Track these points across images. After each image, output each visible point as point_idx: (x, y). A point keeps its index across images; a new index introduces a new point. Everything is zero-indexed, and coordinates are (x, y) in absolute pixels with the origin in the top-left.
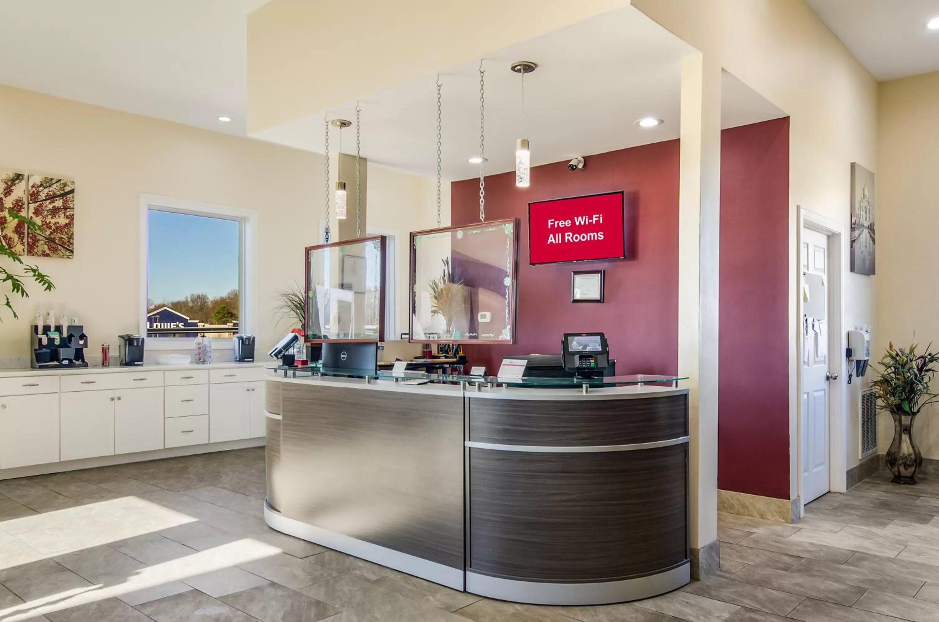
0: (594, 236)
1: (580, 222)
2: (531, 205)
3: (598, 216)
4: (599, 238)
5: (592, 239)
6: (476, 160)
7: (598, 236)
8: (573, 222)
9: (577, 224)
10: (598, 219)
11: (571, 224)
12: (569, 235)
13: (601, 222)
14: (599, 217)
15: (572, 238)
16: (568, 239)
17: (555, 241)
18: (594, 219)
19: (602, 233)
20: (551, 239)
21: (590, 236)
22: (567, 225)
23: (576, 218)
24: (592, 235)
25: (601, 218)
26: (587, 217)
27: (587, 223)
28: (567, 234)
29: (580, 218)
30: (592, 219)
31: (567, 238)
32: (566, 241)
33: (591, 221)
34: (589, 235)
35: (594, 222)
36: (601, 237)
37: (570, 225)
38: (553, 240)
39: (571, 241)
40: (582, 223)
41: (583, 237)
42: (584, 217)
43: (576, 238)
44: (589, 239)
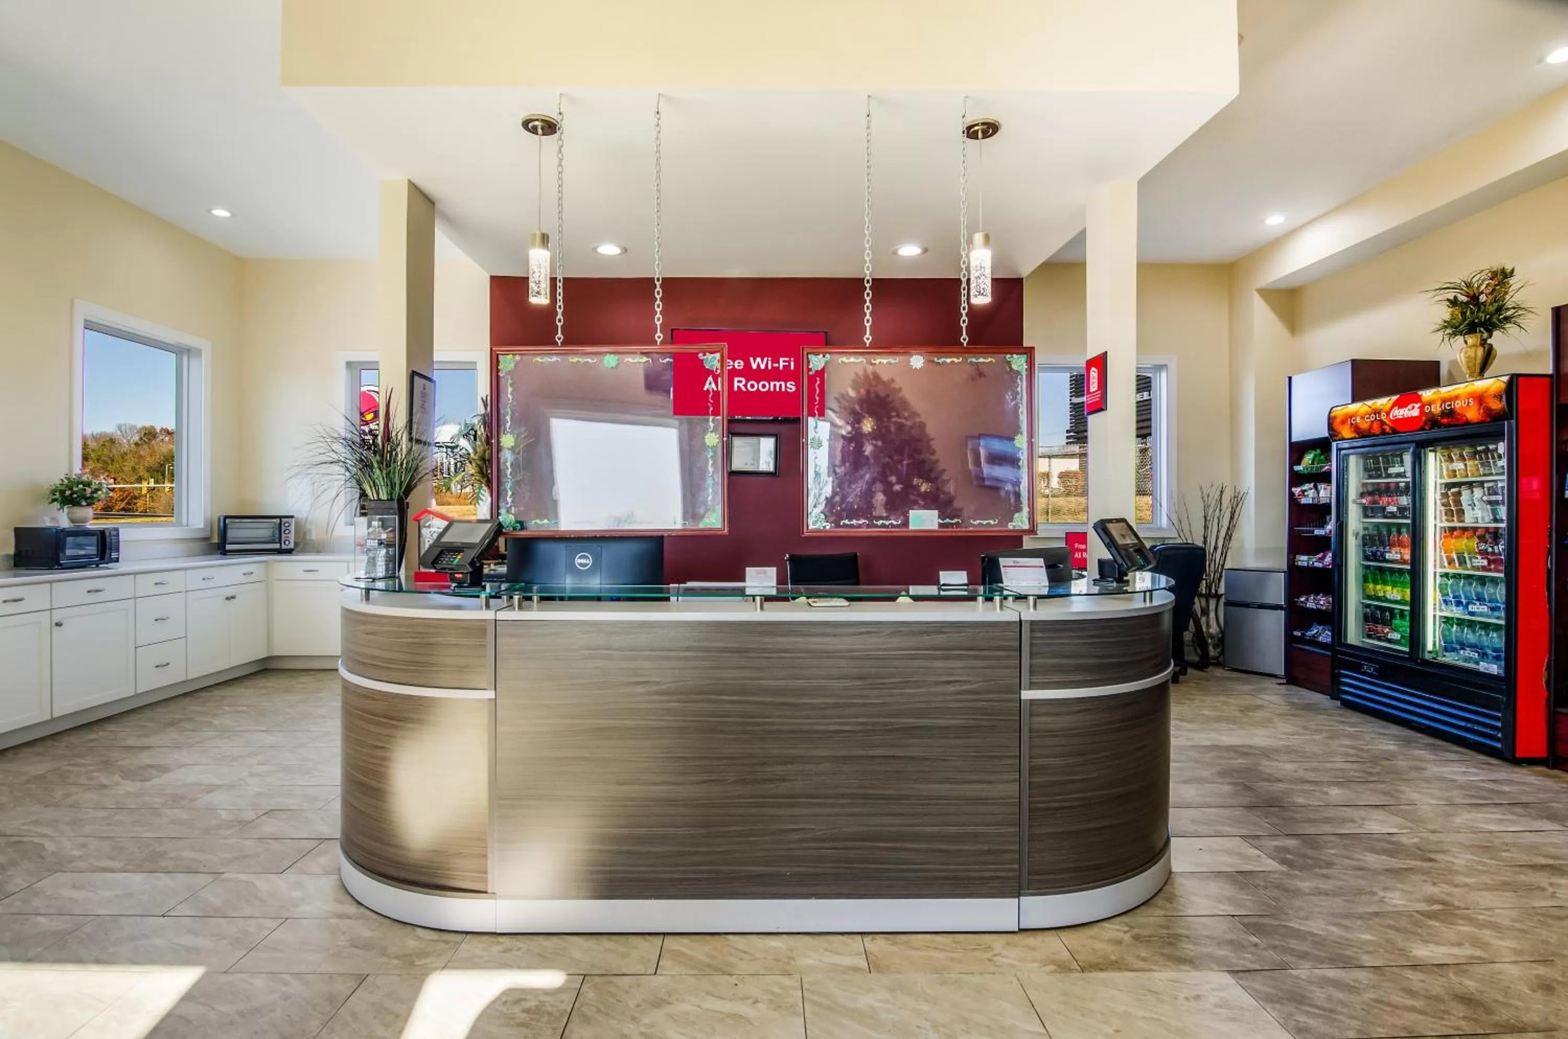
0: (781, 386)
1: (758, 365)
2: (674, 331)
3: (787, 359)
4: (788, 390)
5: (778, 389)
6: (609, 250)
7: (786, 387)
8: (748, 365)
9: (754, 366)
10: (787, 364)
11: (744, 366)
12: (739, 382)
13: (792, 367)
14: (789, 362)
15: (745, 386)
16: (739, 387)
17: (717, 387)
18: (782, 364)
19: (793, 383)
20: (710, 384)
21: (775, 386)
22: (736, 366)
23: (751, 359)
24: (778, 384)
25: (792, 364)
26: (770, 359)
27: (770, 367)
28: (736, 379)
29: (759, 359)
30: (779, 363)
31: (736, 384)
32: (736, 389)
33: (776, 365)
34: (772, 384)
35: (781, 368)
36: (791, 389)
37: (741, 367)
38: (713, 386)
39: (744, 389)
40: (763, 367)
41: (764, 386)
42: (765, 359)
43: (752, 386)
44: (772, 389)
